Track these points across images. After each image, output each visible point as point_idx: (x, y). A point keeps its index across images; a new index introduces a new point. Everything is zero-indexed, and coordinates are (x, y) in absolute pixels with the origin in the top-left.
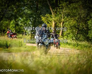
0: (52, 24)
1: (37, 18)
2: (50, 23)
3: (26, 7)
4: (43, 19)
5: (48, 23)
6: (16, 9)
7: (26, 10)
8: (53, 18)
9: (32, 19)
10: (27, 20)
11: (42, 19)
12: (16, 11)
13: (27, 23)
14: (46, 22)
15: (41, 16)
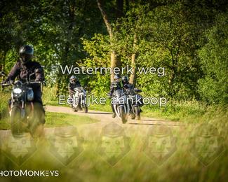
0: (110, 58)
1: (73, 45)
2: (104, 55)
3: (44, 18)
4: (88, 45)
5: (100, 55)
6: (20, 23)
7: (46, 25)
8: (112, 44)
9: (61, 47)
10: (47, 49)
11: (85, 47)
12: (19, 27)
13: (48, 57)
14: (95, 54)
15: (82, 38)
